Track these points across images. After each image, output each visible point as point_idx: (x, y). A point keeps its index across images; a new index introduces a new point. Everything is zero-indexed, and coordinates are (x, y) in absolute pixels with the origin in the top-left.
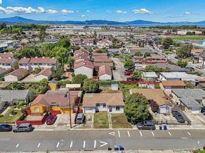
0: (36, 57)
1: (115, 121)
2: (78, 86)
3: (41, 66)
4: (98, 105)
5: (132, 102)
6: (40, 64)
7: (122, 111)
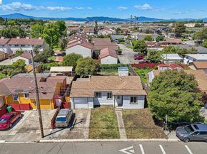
0: (18, 38)
1: (130, 123)
2: (69, 69)
3: (24, 49)
4: (98, 94)
5: (167, 85)
6: (23, 46)
7: (140, 105)
